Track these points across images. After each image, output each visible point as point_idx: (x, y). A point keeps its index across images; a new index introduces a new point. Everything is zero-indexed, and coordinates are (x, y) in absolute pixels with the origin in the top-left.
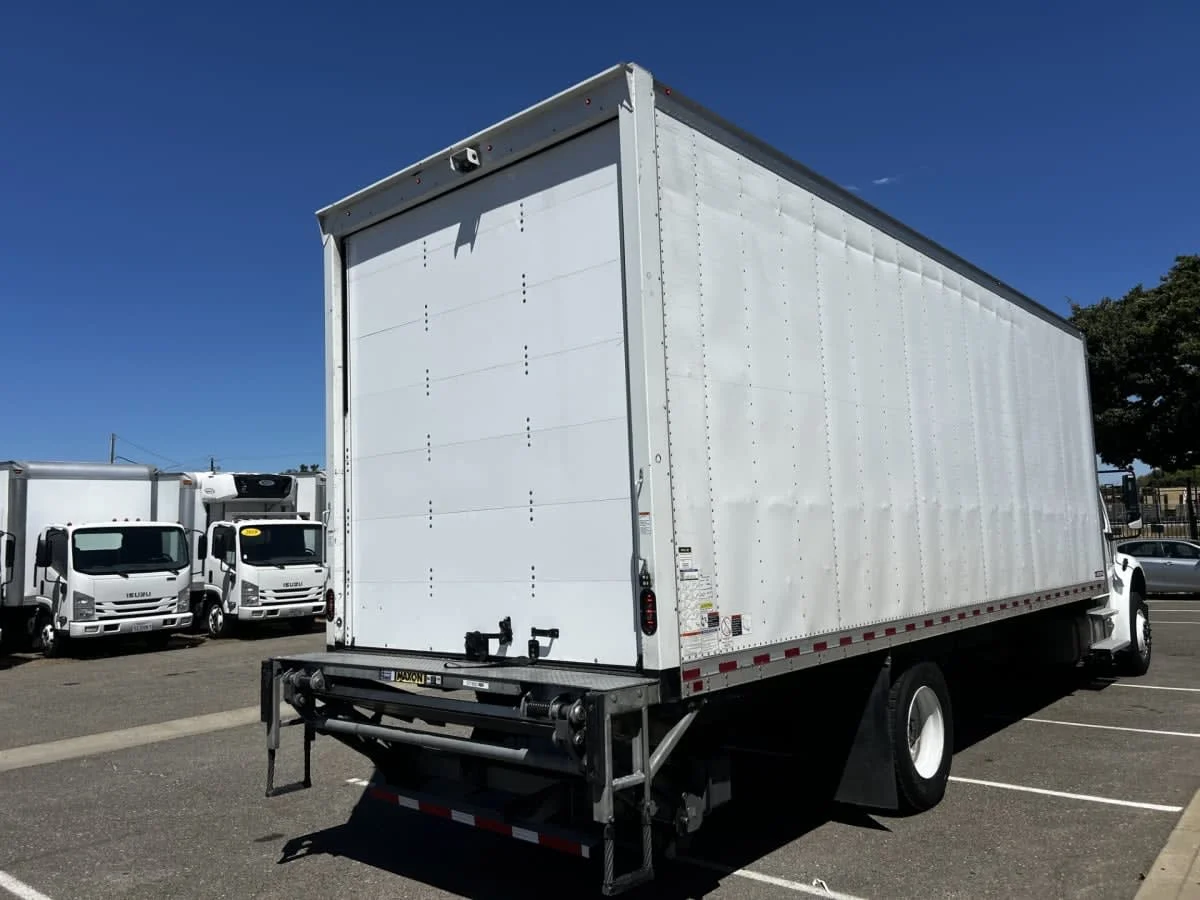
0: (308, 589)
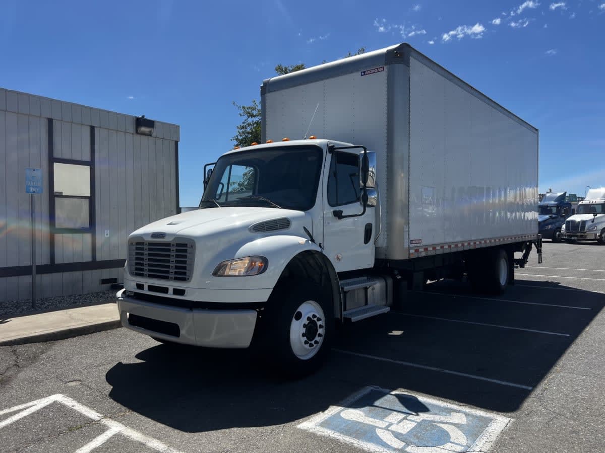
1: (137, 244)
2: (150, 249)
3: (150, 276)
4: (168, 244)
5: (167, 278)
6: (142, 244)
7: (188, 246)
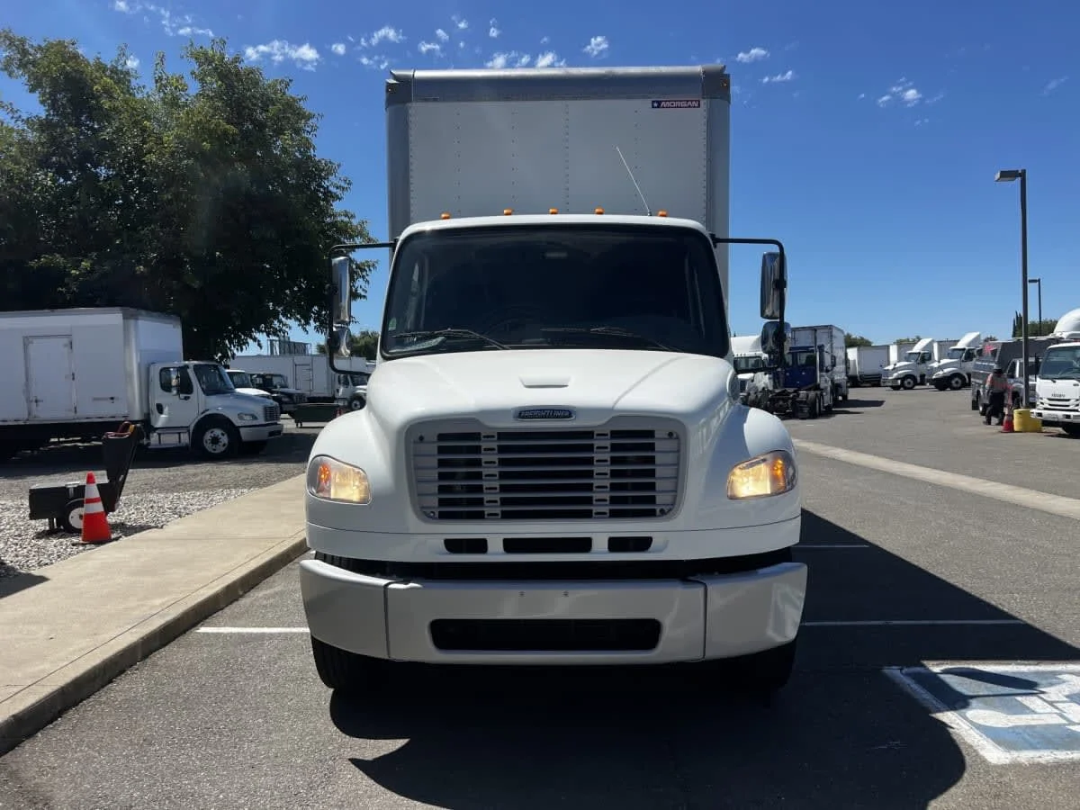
0: (1068, 400)
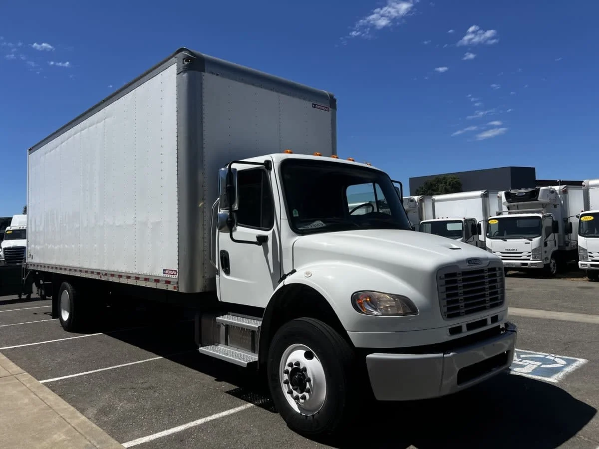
1: (447, 275)
2: (464, 280)
3: (468, 313)
4: (482, 271)
5: (484, 309)
6: (454, 275)
7: (497, 269)
